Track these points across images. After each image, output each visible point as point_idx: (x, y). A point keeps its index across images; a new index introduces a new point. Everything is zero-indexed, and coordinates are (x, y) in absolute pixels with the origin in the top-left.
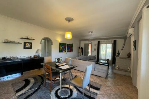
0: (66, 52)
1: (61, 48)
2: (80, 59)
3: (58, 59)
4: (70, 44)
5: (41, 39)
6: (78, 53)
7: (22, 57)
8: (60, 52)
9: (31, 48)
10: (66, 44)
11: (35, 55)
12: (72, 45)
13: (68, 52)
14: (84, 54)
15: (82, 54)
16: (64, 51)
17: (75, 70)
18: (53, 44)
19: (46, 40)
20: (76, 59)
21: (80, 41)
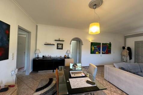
0: (100, 53)
1: (93, 49)
2: (122, 69)
3: (73, 65)
4: (106, 44)
5: (71, 40)
6: (122, 55)
7: (55, 57)
8: (91, 53)
9: (62, 49)
10: (100, 43)
11: (65, 55)
12: (110, 44)
13: (103, 53)
14: (135, 59)
15: (131, 58)
16: (96, 52)
17: (111, 85)
18: (83, 45)
19: (77, 41)
20: (114, 67)
21: (126, 37)
